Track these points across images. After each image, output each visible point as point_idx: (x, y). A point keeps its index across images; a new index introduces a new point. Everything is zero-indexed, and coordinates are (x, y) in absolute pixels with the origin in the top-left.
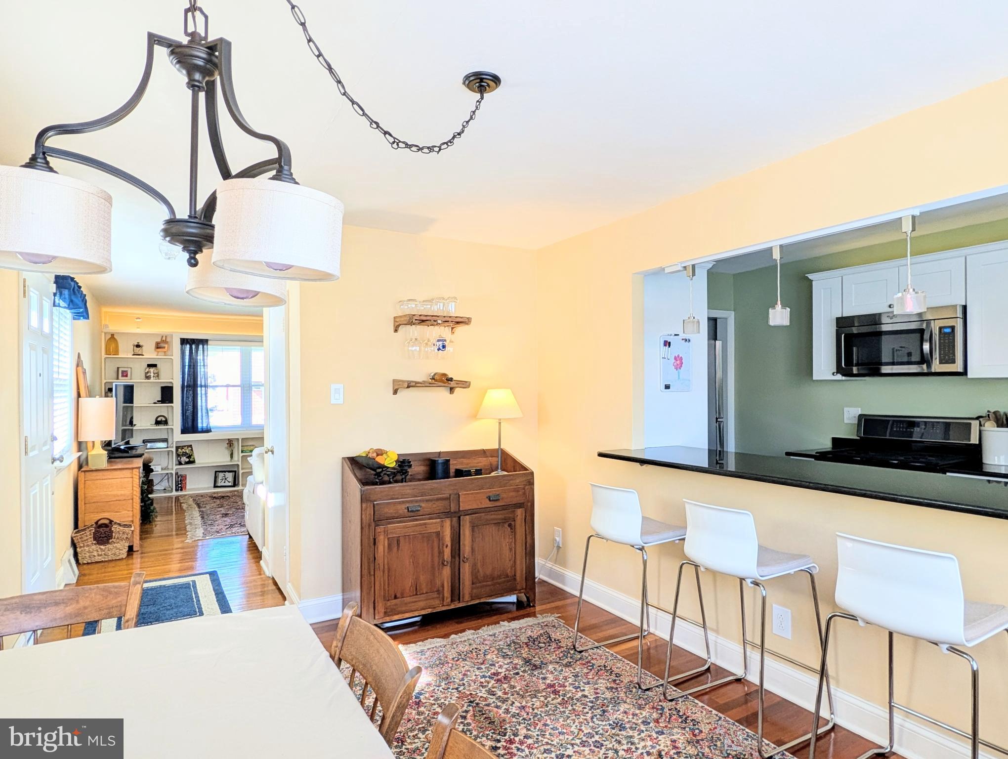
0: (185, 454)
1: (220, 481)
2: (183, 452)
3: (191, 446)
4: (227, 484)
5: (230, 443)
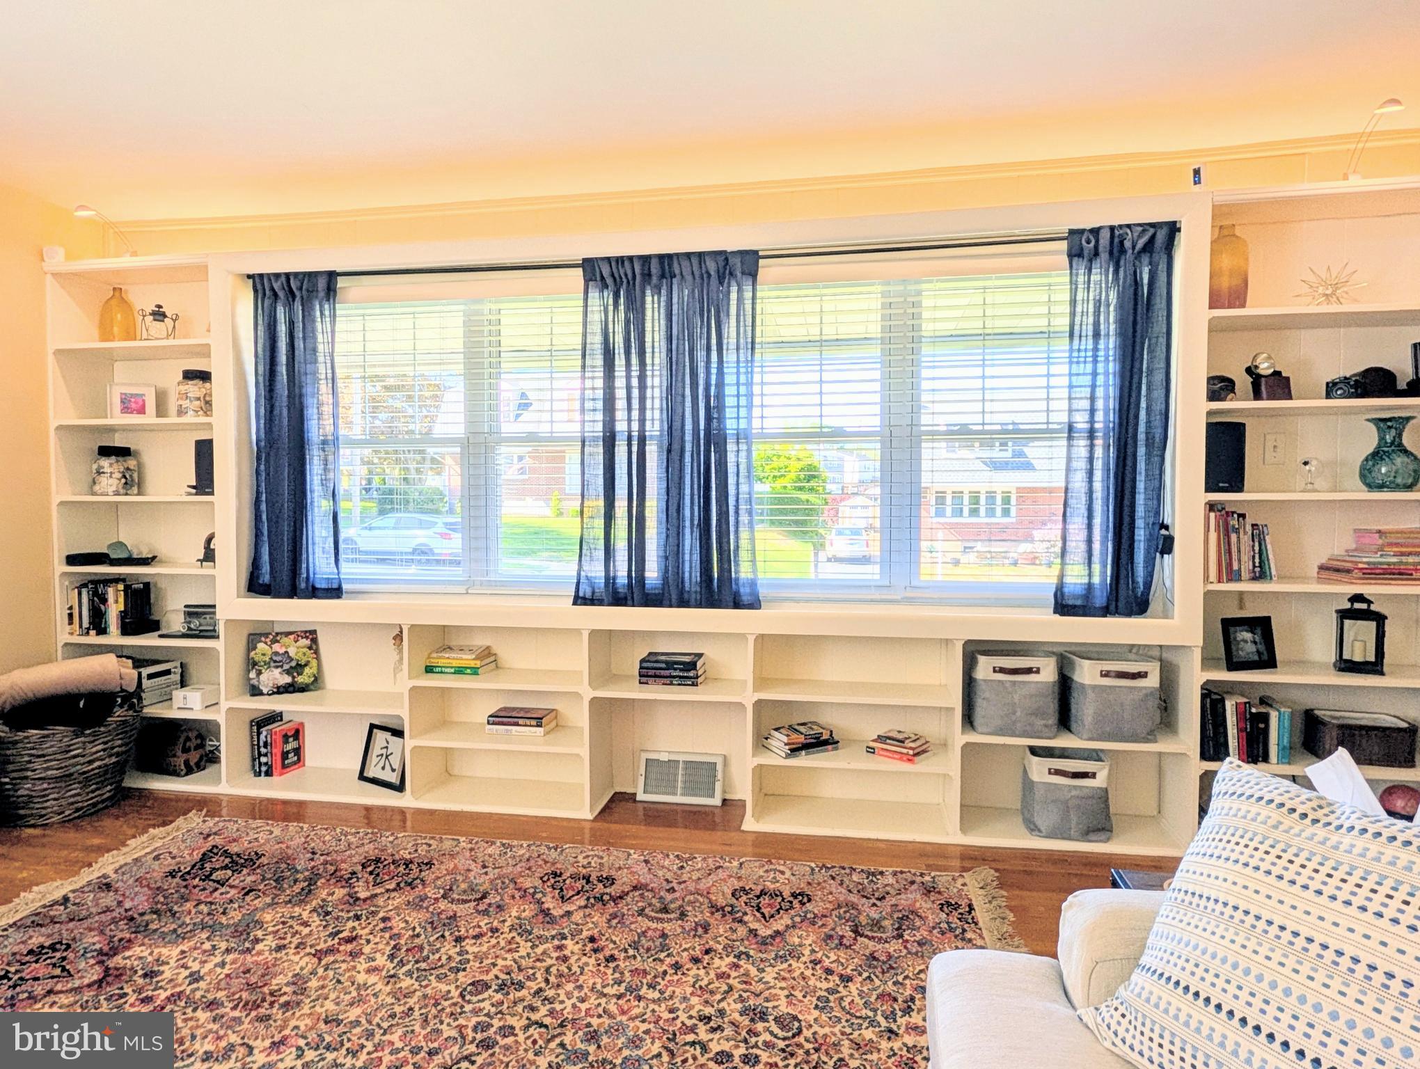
0: (278, 660)
2: (274, 654)
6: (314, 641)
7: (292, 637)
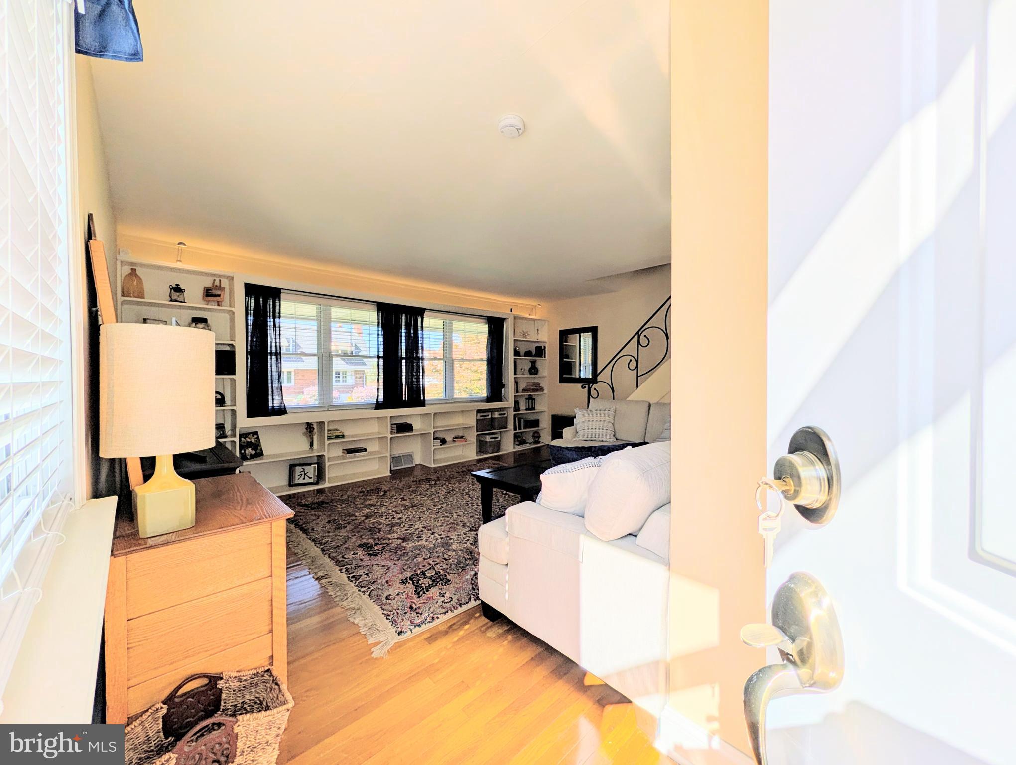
0: (249, 445)
1: (297, 477)
2: (247, 442)
3: (256, 433)
4: (307, 480)
5: (309, 427)
6: (258, 435)
7: (251, 435)
